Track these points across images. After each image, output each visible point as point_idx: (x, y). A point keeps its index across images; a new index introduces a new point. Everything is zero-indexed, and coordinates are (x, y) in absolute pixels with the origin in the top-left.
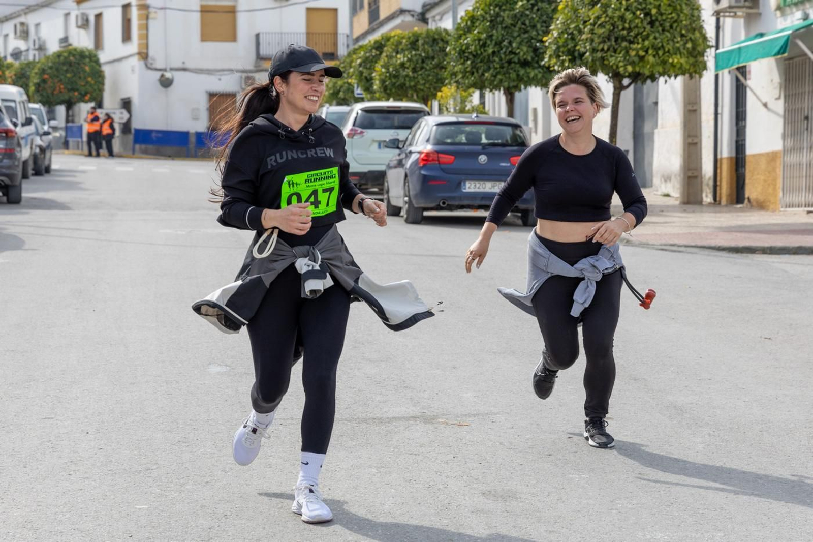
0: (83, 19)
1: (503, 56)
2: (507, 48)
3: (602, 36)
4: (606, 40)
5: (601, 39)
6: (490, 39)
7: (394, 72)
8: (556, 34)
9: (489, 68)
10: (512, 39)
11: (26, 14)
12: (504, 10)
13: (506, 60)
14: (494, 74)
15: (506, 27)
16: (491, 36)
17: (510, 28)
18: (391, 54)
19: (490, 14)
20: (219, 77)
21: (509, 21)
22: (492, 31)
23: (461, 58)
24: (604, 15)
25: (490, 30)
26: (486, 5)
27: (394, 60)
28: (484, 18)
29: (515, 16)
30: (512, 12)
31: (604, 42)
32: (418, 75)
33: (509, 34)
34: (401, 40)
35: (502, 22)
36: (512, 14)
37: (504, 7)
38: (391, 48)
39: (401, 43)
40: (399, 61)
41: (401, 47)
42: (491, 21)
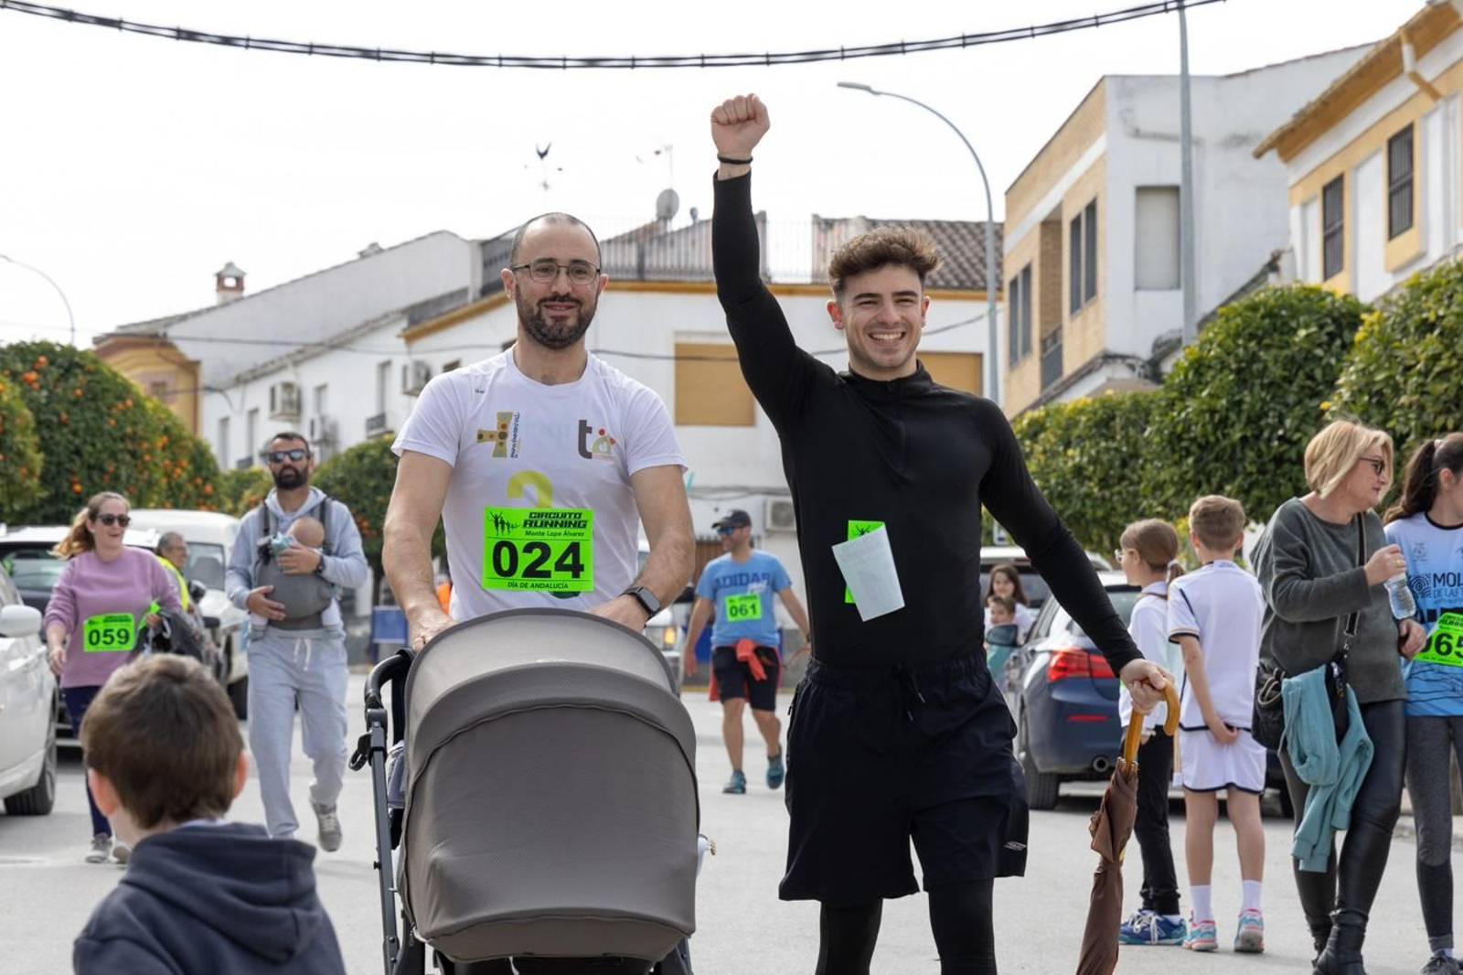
0: (417, 374)
1: (1263, 447)
2: (1274, 429)
3: (1444, 398)
4: (1453, 408)
5: (1439, 406)
6: (1237, 409)
7: (1060, 488)
8: (1346, 395)
9: (1235, 473)
10: (1284, 411)
11: (296, 364)
12: (1268, 347)
13: (1271, 456)
14: (1246, 485)
15: (1271, 384)
16: (1240, 402)
17: (1280, 387)
18: (1055, 448)
19: (1237, 356)
20: (714, 504)
21: (1277, 371)
22: (1240, 392)
23: (1174, 451)
24: (1448, 354)
25: (1236, 389)
26: (1228, 335)
27: (1061, 460)
28: (1224, 366)
29: (1292, 359)
30: (1286, 352)
31: (1448, 411)
32: (1112, 495)
33: (1277, 400)
34: (1077, 418)
35: (1262, 373)
36: (1286, 357)
37: (1266, 341)
38: (1056, 435)
39: (1076, 423)
40: (1070, 464)
41: (1076, 432)
42: (1239, 372)
